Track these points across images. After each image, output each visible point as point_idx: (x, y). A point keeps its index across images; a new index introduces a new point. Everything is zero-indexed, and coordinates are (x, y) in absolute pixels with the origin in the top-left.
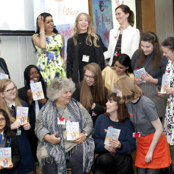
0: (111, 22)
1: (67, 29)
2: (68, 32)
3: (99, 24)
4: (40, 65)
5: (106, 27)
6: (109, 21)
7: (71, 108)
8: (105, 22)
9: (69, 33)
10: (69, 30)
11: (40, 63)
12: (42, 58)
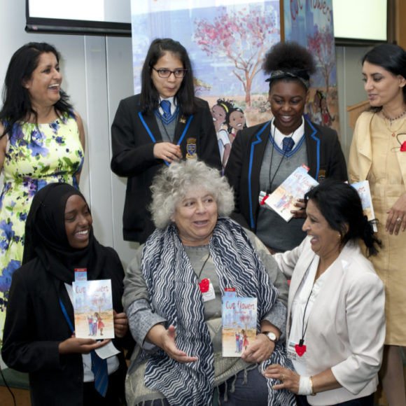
0: (328, 9)
1: (219, 20)
2: (221, 30)
3: (297, 12)
4: (12, 220)
5: (316, 21)
6: (324, 8)
7: (227, 250)
8: (313, 10)
9: (225, 32)
10: (223, 24)
11: (12, 214)
12: (18, 198)
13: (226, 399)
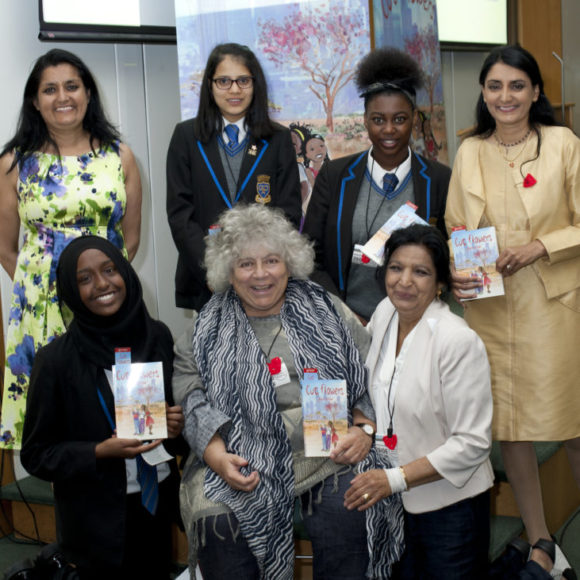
0: (430, 3)
1: (290, 20)
2: (293, 33)
3: (390, 9)
4: (25, 283)
5: (414, 20)
6: (425, 2)
8: (410, 5)
9: (298, 36)
10: (295, 25)
11: (26, 275)
12: (33, 255)
13: (310, 512)
